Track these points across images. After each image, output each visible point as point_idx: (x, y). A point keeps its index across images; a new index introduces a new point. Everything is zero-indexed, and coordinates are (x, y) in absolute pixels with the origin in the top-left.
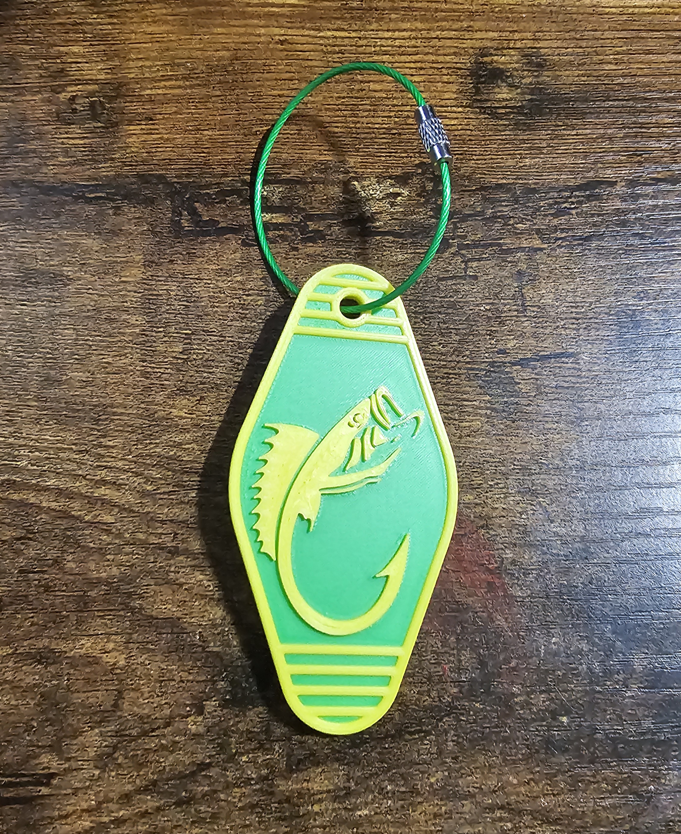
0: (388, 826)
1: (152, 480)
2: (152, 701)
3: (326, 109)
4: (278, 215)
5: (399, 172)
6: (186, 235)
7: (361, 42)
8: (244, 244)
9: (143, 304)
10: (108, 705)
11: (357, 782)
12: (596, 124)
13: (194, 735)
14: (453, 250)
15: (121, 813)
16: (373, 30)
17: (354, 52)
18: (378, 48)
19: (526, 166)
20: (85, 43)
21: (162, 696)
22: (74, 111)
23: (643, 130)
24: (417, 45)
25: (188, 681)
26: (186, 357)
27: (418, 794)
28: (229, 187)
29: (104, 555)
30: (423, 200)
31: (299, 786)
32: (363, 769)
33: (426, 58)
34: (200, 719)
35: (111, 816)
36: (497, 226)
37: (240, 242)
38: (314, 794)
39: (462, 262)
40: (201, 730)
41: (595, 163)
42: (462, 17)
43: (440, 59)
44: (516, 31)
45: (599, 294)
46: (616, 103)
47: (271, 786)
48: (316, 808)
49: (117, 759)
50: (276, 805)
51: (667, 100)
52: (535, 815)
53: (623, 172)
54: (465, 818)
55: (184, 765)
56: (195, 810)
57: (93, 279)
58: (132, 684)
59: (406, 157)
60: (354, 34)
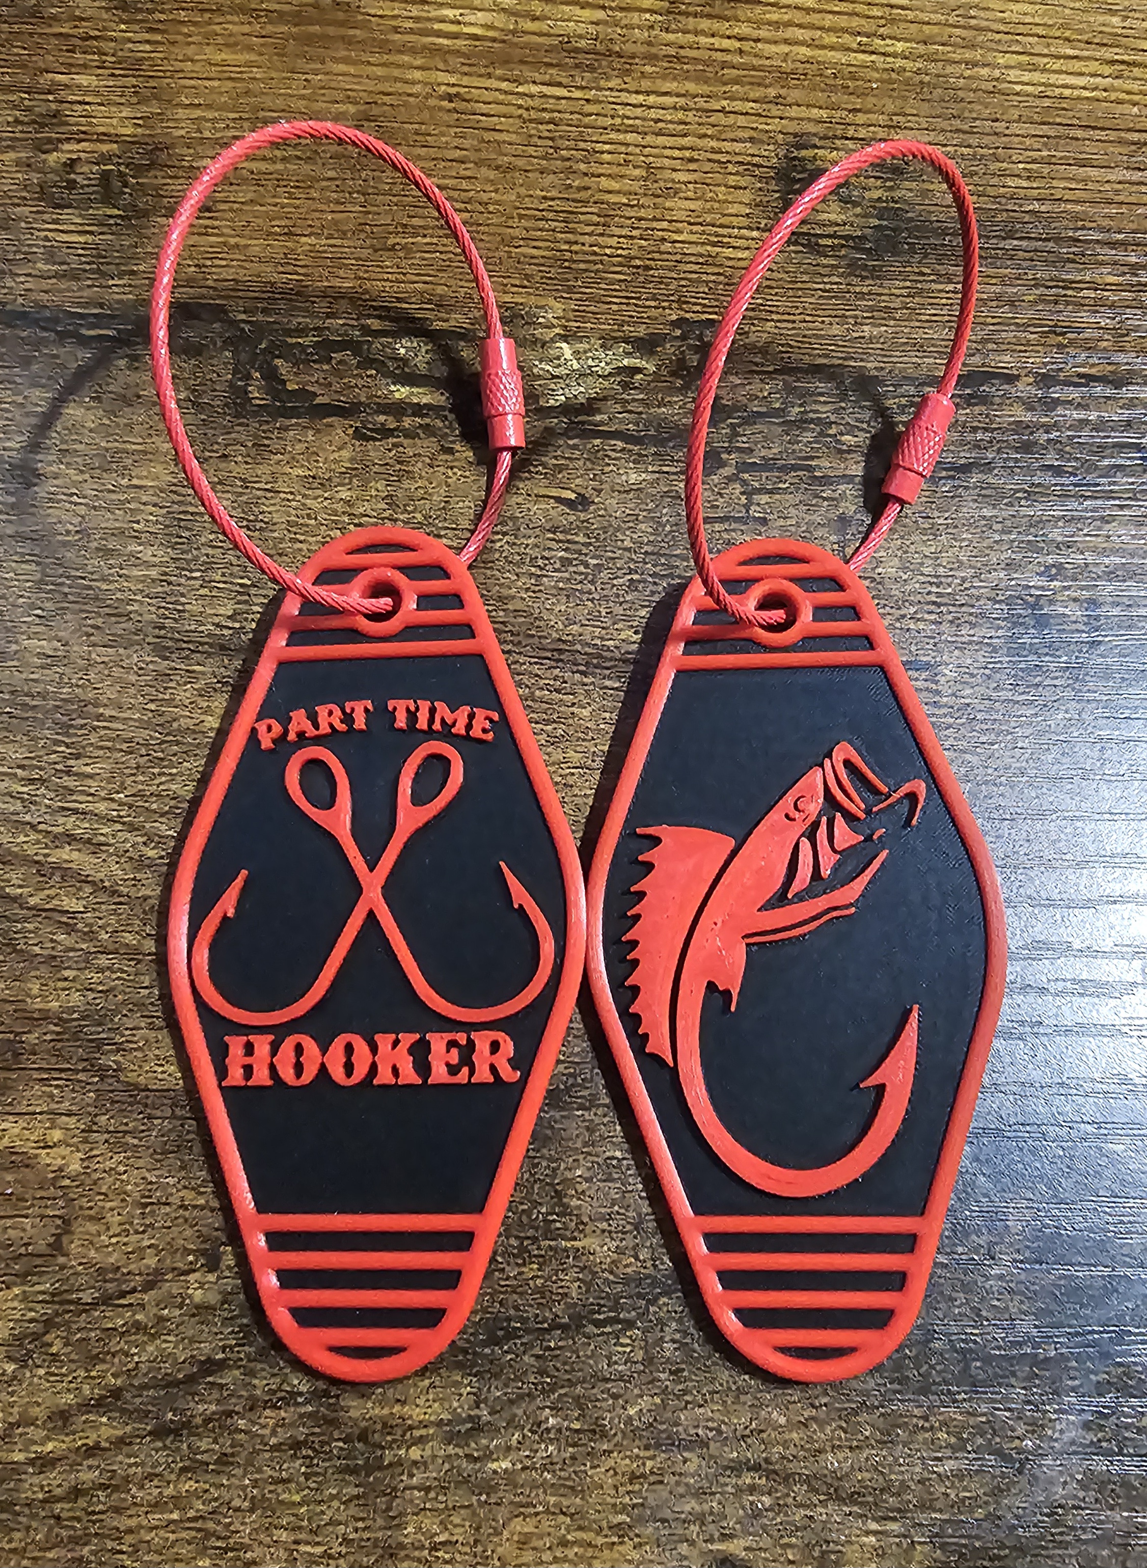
0: (545, 1492)
1: (156, 839)
2: (126, 1240)
3: (521, 217)
4: (420, 390)
5: (642, 331)
6: (255, 414)
7: (589, 108)
8: (359, 435)
9: (166, 526)
10: (41, 1246)
11: (492, 1408)
12: (988, 276)
13: (197, 1307)
14: (727, 471)
15: (50, 1446)
16: (611, 89)
17: (574, 123)
18: (618, 121)
19: (864, 337)
20: (100, 71)
21: (144, 1232)
22: (72, 184)
23: (1070, 292)
24: (688, 120)
25: (195, 1207)
26: (237, 625)
27: (604, 1435)
28: (339, 335)
29: (59, 968)
30: (679, 383)
31: (386, 1411)
32: (506, 1385)
33: (700, 143)
34: (212, 1277)
35: (30, 1452)
36: (808, 436)
37: (350, 431)
38: (411, 1428)
39: (742, 493)
40: (213, 1298)
41: (984, 341)
42: (767, 81)
43: (727, 146)
44: (859, 110)
45: (979, 565)
46: (1024, 244)
47: (333, 1408)
48: (415, 1453)
49: (51, 1345)
50: (341, 1444)
51: (1113, 245)
52: (816, 1484)
53: (1031, 360)
54: (687, 1485)
55: (175, 1363)
56: (189, 1447)
57: (80, 478)
58: (91, 1208)
59: (655, 307)
60: (578, 94)
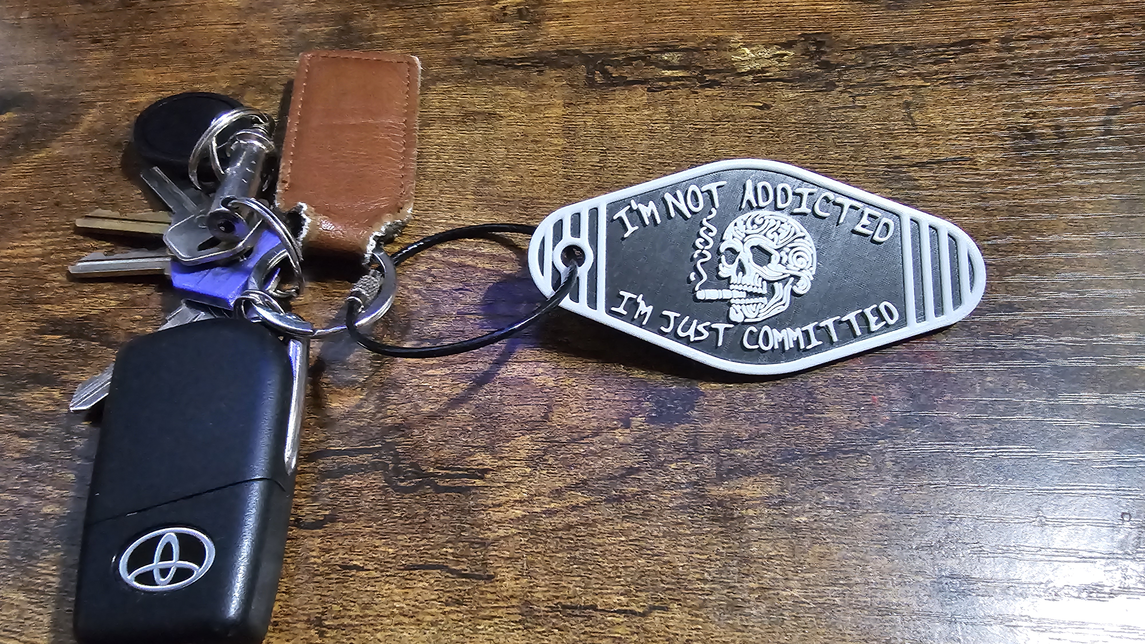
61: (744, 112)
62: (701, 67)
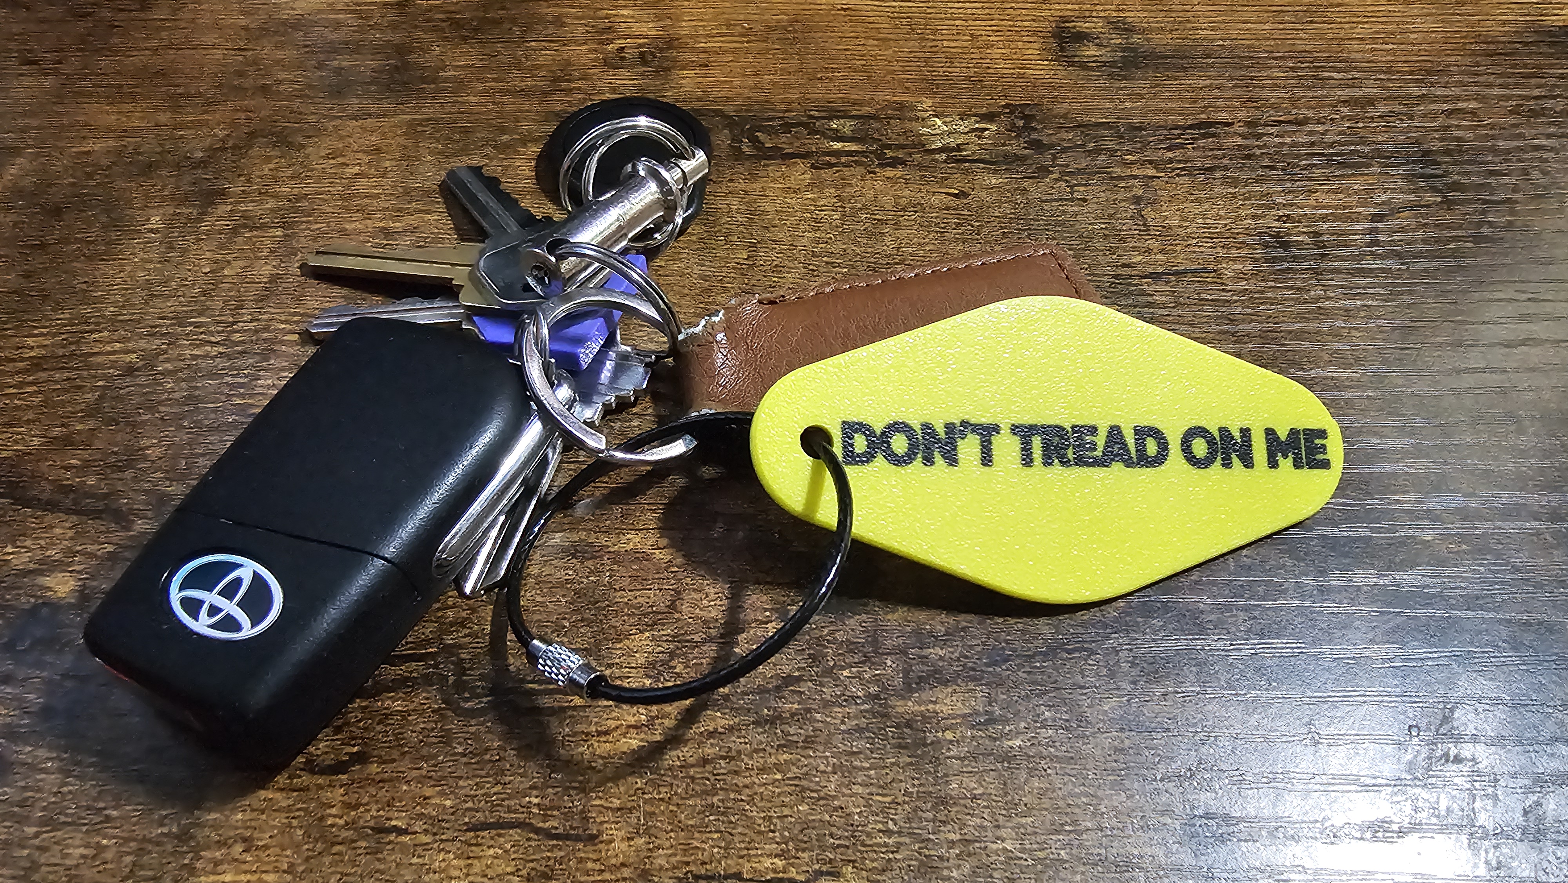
4: (849, 144)
5: (984, 111)
6: (747, 159)
8: (814, 167)
17: (922, 17)
26: (751, 263)
28: (794, 120)
30: (1013, 134)
31: (922, 709)
33: (1002, 23)
37: (808, 165)
38: (944, 719)
39: (1066, 187)
43: (1018, 24)
61: (935, 200)
62: (880, 140)
